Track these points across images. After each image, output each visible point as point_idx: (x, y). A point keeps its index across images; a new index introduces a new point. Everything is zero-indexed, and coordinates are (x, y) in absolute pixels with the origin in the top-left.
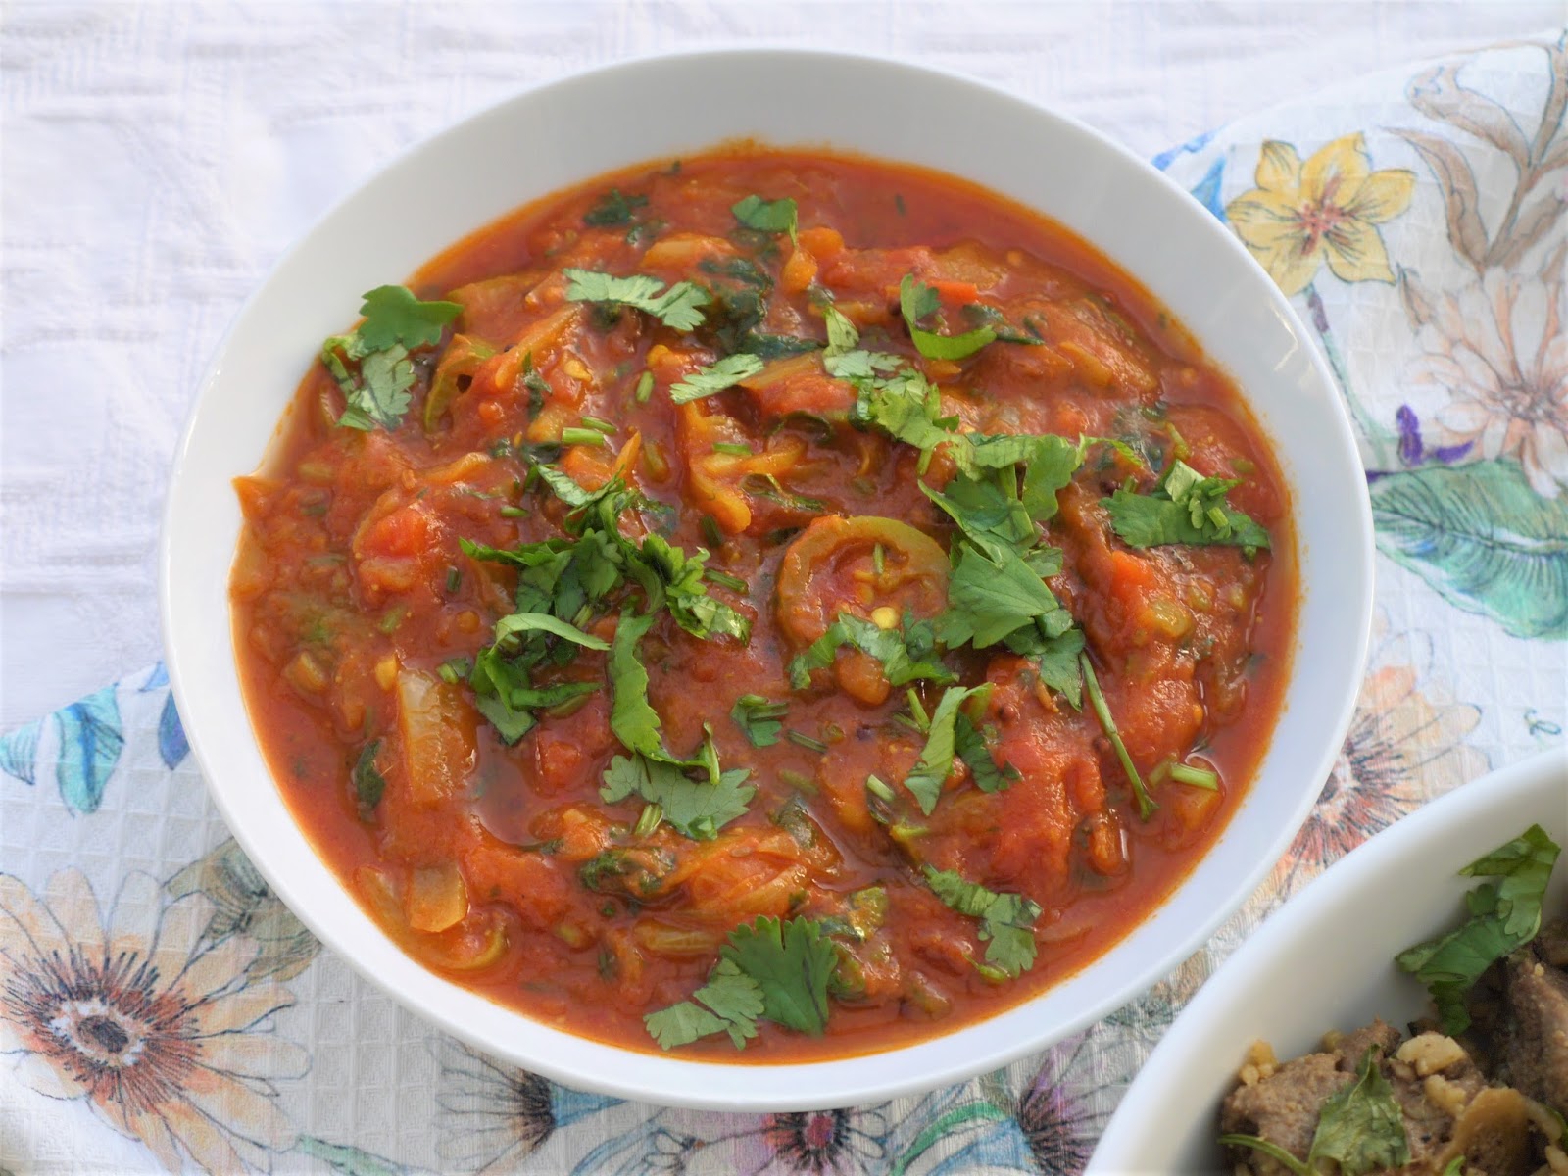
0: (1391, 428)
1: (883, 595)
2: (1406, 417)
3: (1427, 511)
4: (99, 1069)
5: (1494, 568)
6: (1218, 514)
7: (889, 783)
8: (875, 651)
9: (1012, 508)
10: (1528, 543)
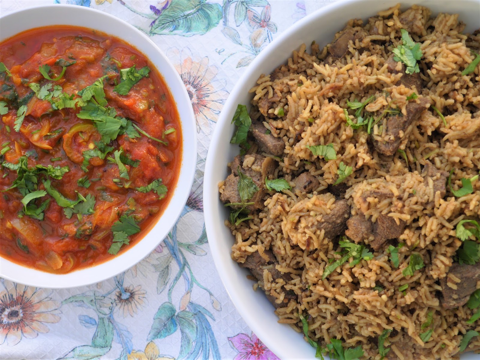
0: (151, 12)
1: (87, 142)
2: (152, 8)
3: (169, 19)
4: (18, 323)
5: (189, 22)
6: (137, 75)
7: (117, 178)
8: (95, 155)
9: (98, 107)
10: (192, 11)
